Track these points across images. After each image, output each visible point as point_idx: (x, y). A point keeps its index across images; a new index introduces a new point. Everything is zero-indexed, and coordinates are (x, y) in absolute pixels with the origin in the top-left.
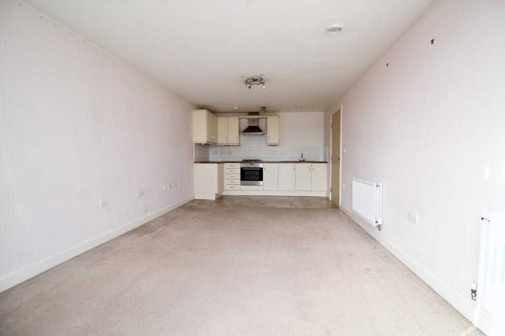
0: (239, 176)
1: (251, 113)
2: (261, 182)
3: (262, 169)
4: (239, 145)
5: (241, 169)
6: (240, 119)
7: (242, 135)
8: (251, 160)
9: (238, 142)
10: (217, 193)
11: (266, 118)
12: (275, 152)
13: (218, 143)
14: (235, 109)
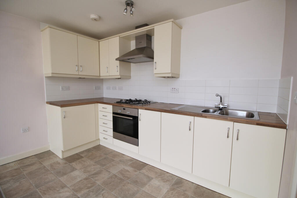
0: (111, 124)
5: (113, 114)
9: (119, 74)
12: (174, 89)
13: (101, 75)
14: (95, 20)
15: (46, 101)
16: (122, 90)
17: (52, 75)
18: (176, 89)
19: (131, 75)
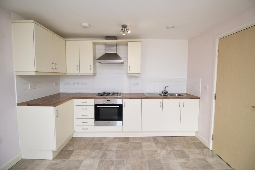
0: (93, 115)
1: (108, 38)
2: (121, 122)
3: (121, 106)
4: (95, 74)
5: (96, 106)
6: (95, 44)
7: (98, 64)
8: (108, 94)
9: (92, 72)
10: (55, 149)
11: (126, 44)
12: (135, 83)
13: (67, 72)
14: (85, 27)
15: (17, 103)
16: (87, 85)
17: (35, 74)
18: (137, 83)
19: (97, 73)
